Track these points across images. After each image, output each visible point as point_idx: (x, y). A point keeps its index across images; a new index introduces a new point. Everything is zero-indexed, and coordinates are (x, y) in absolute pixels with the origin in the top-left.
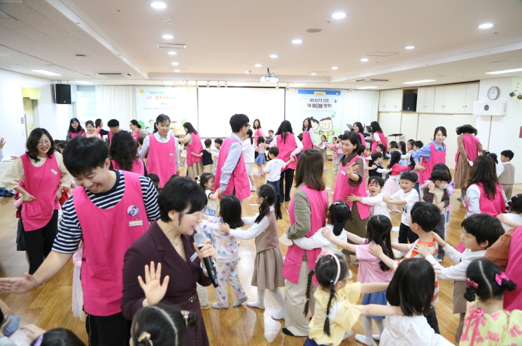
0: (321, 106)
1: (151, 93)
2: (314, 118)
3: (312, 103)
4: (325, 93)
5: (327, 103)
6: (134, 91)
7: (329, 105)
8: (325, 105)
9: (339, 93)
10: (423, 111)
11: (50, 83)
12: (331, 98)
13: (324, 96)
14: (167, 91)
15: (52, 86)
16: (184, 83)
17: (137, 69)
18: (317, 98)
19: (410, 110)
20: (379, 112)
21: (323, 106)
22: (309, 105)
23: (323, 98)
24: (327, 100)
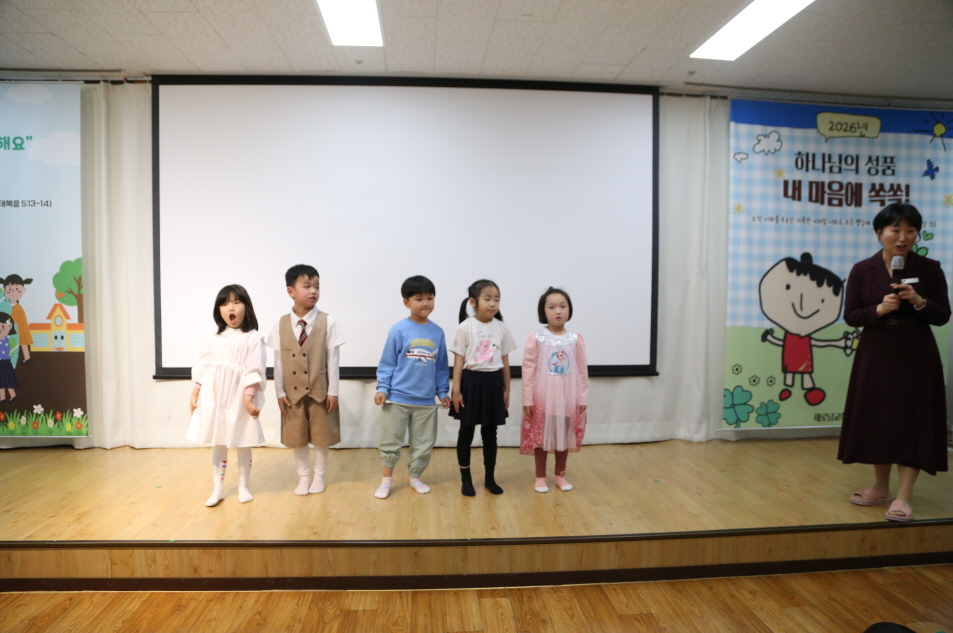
0: (854, 195)
2: (820, 261)
3: (808, 178)
4: (874, 123)
5: (888, 181)
8: (877, 189)
12: (910, 149)
13: (872, 141)
18: (837, 149)
21: (865, 194)
22: (793, 191)
23: (864, 152)
24: (888, 164)
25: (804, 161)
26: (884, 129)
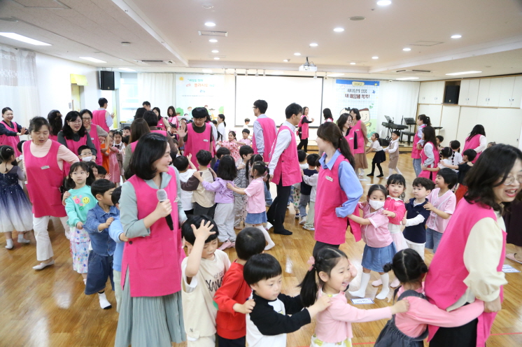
0: (359, 97)
1: (191, 80)
3: (350, 93)
4: (363, 83)
5: (365, 94)
6: (174, 79)
7: (367, 96)
8: (363, 96)
9: (378, 83)
10: (465, 104)
11: (95, 70)
12: (370, 88)
13: (363, 86)
14: (206, 79)
15: (98, 73)
16: (222, 71)
17: (178, 57)
18: (356, 88)
19: (451, 102)
20: (418, 104)
22: (347, 96)
23: (361, 89)
24: (366, 91)
26: (365, 84)
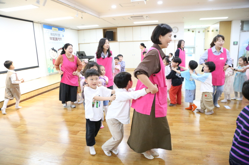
2: (54, 49)
3: (52, 37)
4: (57, 29)
5: (60, 37)
7: (60, 38)
8: (59, 38)
9: (64, 30)
18: (54, 33)
20: (79, 44)
21: (58, 39)
23: (57, 33)
25: (52, 34)
26: (59, 30)
